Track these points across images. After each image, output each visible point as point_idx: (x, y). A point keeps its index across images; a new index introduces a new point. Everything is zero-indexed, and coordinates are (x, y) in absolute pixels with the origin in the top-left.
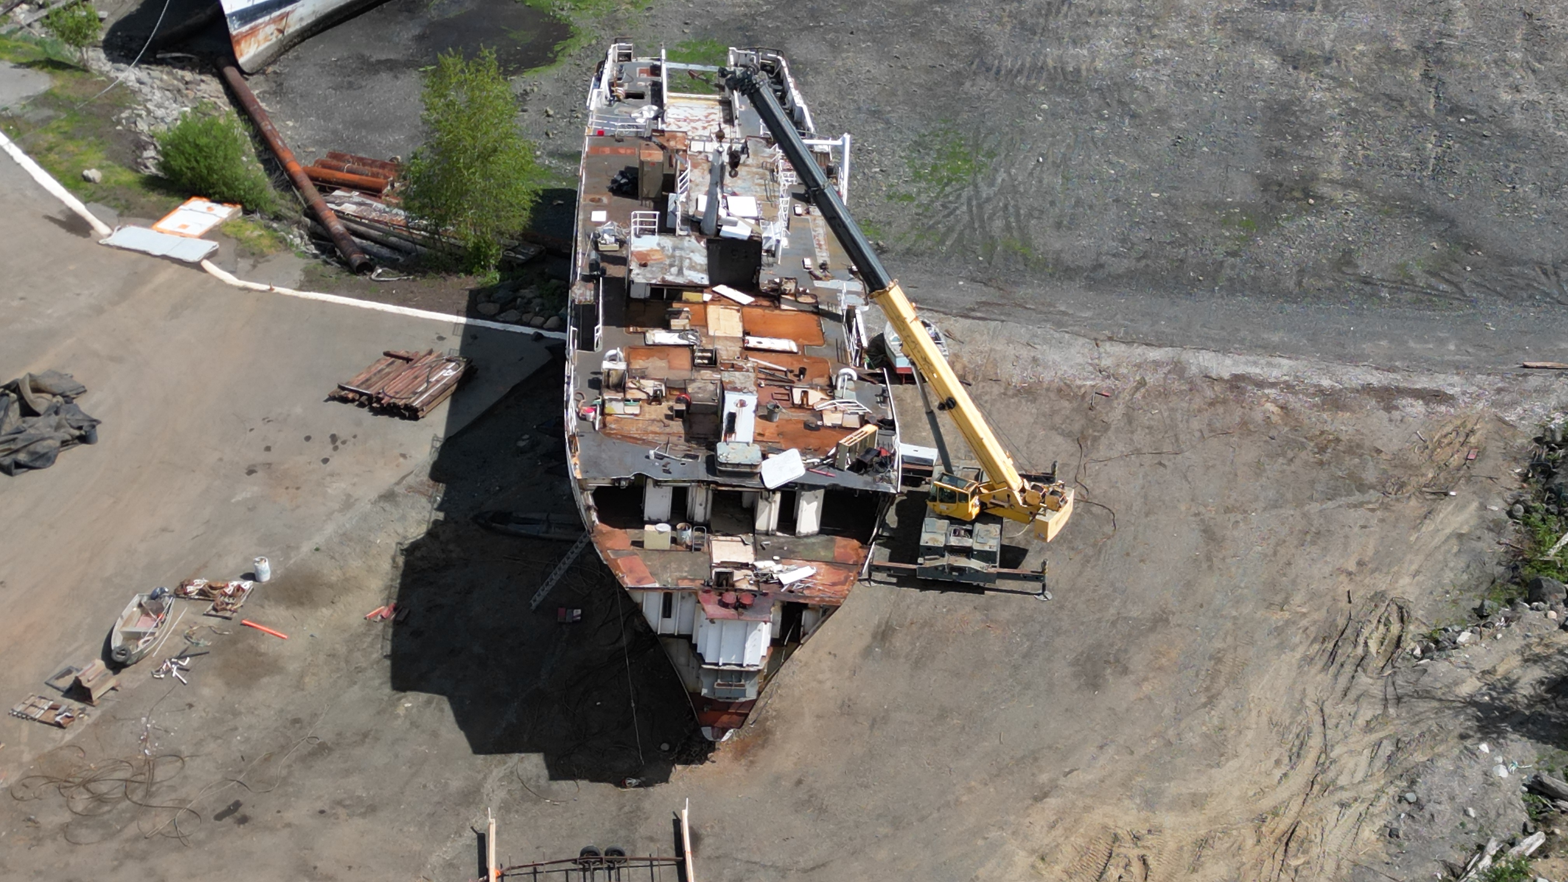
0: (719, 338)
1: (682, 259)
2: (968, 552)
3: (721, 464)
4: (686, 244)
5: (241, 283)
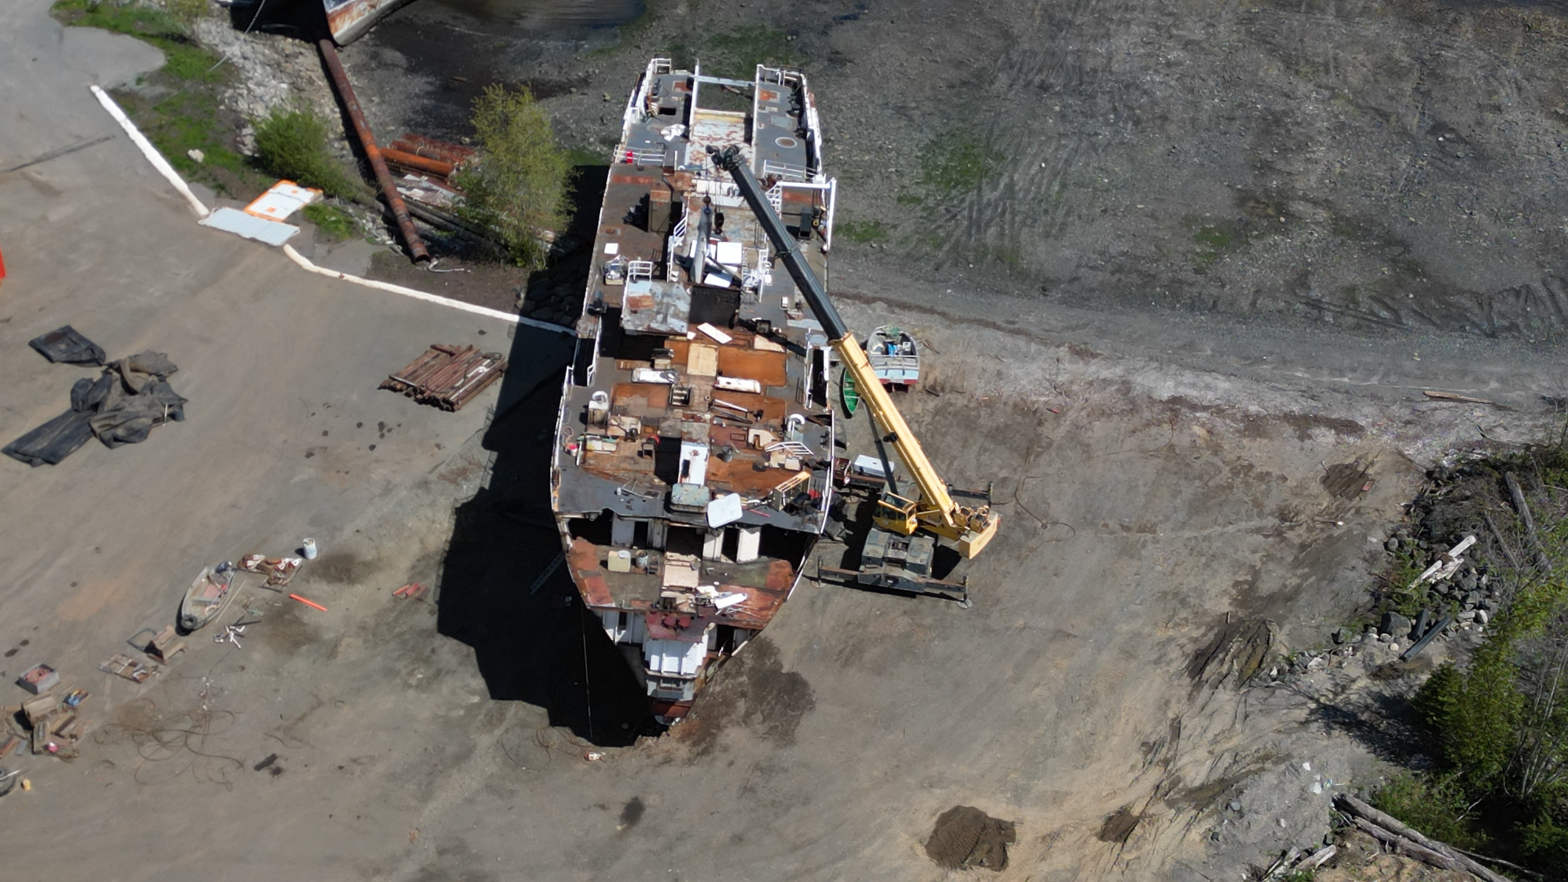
0: (695, 377)
1: (668, 306)
2: (902, 564)
3: (674, 505)
4: (674, 290)
5: (317, 269)
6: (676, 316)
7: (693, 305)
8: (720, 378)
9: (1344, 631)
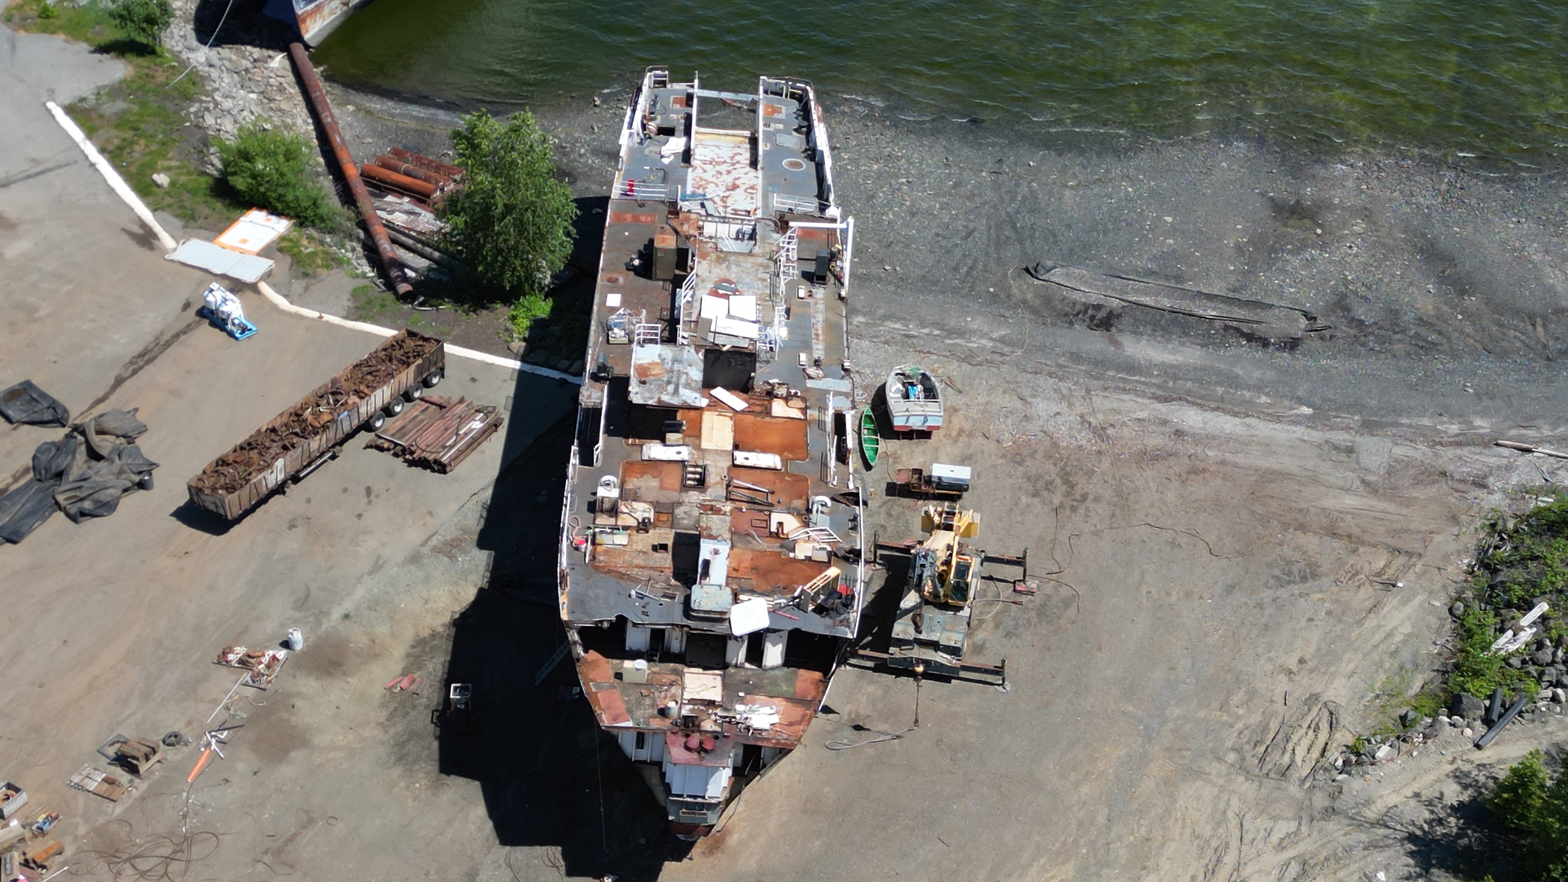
0: (710, 451)
1: (679, 374)
2: (935, 646)
3: (694, 611)
4: (685, 355)
5: (294, 309)
6: (688, 386)
7: (706, 372)
8: (736, 453)
9: (1411, 715)
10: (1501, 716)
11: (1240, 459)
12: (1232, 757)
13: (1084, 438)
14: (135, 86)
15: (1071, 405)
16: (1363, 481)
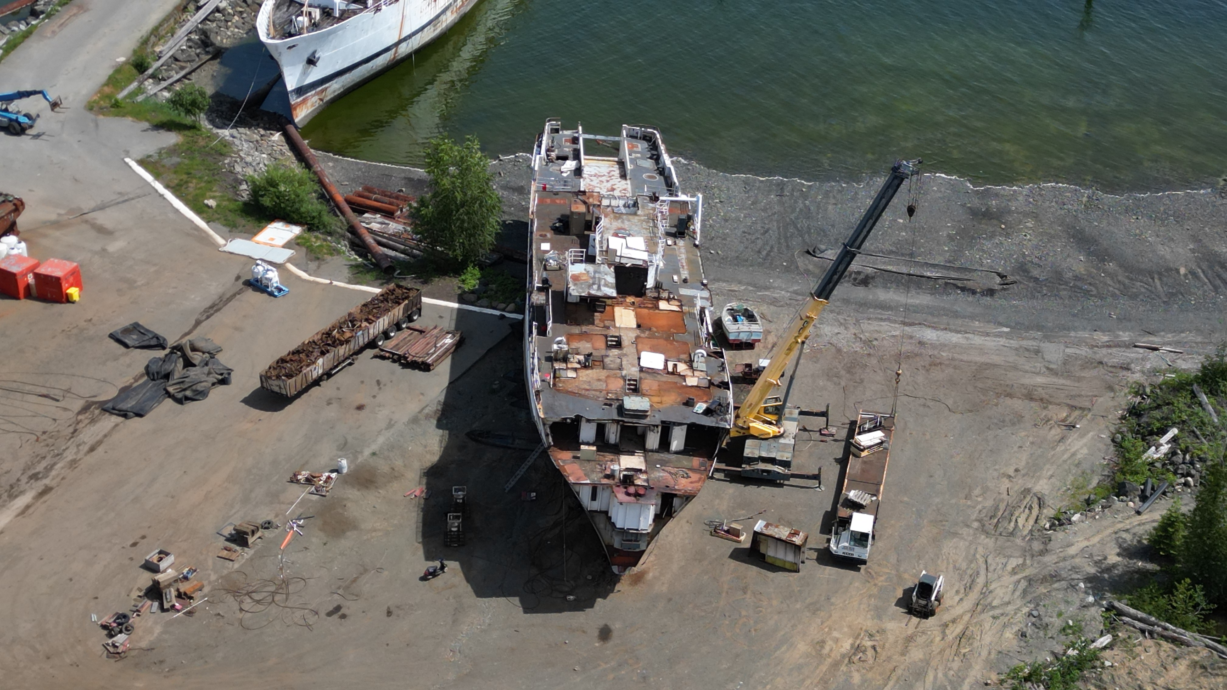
0: (622, 327)
1: (600, 279)
2: (773, 461)
3: (626, 412)
4: (602, 269)
5: (312, 278)
6: (606, 285)
9: (1092, 497)
10: (1151, 494)
11: (965, 357)
12: (976, 525)
13: (857, 347)
14: (185, 148)
15: (846, 328)
16: (1048, 368)
